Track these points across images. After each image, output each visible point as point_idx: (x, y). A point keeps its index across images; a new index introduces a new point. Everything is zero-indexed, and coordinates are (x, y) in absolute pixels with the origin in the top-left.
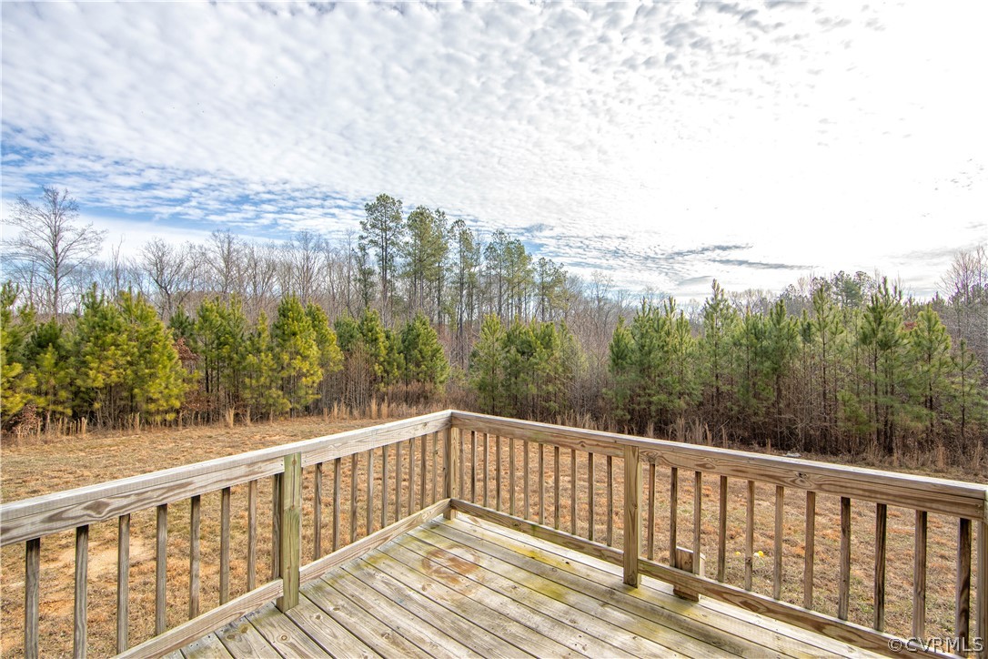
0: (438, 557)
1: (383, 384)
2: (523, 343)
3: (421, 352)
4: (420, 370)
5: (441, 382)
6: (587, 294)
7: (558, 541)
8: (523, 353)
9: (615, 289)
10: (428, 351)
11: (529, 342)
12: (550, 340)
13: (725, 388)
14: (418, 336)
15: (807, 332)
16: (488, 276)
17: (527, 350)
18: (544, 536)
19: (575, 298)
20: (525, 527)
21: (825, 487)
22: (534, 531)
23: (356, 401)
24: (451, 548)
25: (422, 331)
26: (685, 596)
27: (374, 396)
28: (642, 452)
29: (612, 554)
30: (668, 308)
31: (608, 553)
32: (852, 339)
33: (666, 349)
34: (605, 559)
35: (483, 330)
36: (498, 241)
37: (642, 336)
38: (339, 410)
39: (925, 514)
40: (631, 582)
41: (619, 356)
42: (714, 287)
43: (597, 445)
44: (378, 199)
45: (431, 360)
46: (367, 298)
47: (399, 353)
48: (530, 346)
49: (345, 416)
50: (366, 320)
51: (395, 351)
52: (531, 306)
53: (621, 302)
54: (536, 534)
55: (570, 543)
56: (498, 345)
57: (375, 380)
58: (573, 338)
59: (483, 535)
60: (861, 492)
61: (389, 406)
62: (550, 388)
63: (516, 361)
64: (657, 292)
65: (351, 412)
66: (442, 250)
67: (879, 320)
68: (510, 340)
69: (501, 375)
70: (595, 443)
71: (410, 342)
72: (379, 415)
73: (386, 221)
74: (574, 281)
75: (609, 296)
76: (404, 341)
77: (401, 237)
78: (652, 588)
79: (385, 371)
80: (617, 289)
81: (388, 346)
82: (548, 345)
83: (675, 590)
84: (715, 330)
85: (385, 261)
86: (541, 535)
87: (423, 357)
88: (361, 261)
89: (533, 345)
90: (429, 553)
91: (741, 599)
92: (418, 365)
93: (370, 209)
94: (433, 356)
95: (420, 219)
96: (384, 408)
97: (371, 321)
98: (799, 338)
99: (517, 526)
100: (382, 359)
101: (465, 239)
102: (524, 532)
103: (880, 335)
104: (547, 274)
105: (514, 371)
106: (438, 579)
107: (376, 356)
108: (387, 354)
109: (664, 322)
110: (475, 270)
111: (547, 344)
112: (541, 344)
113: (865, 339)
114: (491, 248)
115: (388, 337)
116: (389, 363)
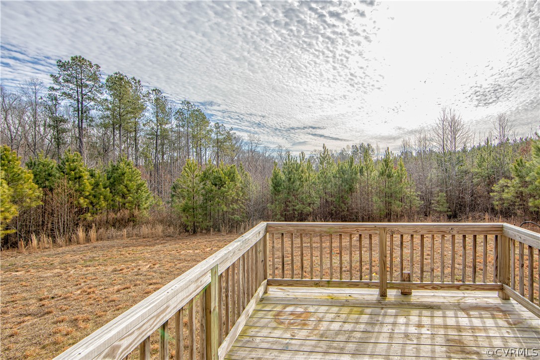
0: (281, 316)
1: (89, 214)
2: (215, 178)
3: (126, 187)
4: (126, 200)
5: (145, 209)
6: (245, 148)
7: (344, 286)
8: (216, 185)
9: (261, 145)
10: (133, 185)
11: (220, 177)
12: (234, 176)
13: (330, 199)
14: (123, 174)
15: (361, 171)
16: (179, 132)
17: (219, 183)
18: (335, 285)
19: (237, 150)
20: (322, 284)
21: (460, 232)
22: (329, 284)
23: (59, 230)
24: (284, 308)
25: (127, 170)
26: (406, 294)
27: (81, 225)
28: (388, 230)
29: (374, 284)
30: (301, 158)
31: (372, 284)
32: (377, 174)
33: (302, 180)
34: (371, 288)
35: (185, 170)
36: (186, 108)
37: (289, 173)
38: (39, 240)
39: (487, 236)
40: (383, 295)
41: (277, 185)
42: (324, 148)
43: (366, 230)
44: (73, 59)
45: (137, 192)
46: (59, 141)
47: (105, 188)
48: (221, 180)
49: (47, 246)
50: (67, 161)
51: (101, 186)
52: (208, 154)
53: (265, 153)
54: (330, 285)
55: (350, 285)
56: (197, 180)
57: (81, 211)
58: (248, 174)
59: (295, 296)
60: (470, 232)
61: (97, 232)
62: (235, 206)
63: (212, 190)
64: (284, 149)
65: (54, 242)
66: (140, 109)
67: (387, 165)
68: (205, 177)
69: (200, 200)
70: (365, 229)
71: (115, 179)
72: (88, 240)
73: (81, 79)
74: (237, 139)
75: (258, 149)
76: (109, 179)
77: (99, 95)
78: (392, 294)
79: (92, 203)
80: (263, 146)
81: (93, 182)
82: (233, 180)
83: (401, 292)
84: (324, 170)
85: (82, 112)
86: (333, 285)
87: (128, 191)
88: (52, 110)
89: (223, 179)
90: (275, 316)
91: (431, 286)
92: (124, 197)
93: (62, 65)
94: (138, 189)
95: (118, 83)
96: (93, 233)
97: (73, 161)
98: (359, 174)
99: (317, 284)
100: (87, 194)
101: (160, 104)
102: (322, 286)
103: (387, 171)
104: (220, 133)
105: (208, 197)
106: (296, 327)
107: (80, 192)
108: (93, 189)
109: (300, 165)
110: (167, 126)
111: (232, 178)
112: (229, 178)
113: (382, 174)
114: (180, 112)
115: (92, 175)
116: (95, 196)
